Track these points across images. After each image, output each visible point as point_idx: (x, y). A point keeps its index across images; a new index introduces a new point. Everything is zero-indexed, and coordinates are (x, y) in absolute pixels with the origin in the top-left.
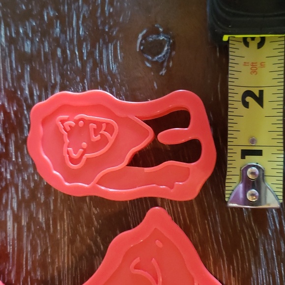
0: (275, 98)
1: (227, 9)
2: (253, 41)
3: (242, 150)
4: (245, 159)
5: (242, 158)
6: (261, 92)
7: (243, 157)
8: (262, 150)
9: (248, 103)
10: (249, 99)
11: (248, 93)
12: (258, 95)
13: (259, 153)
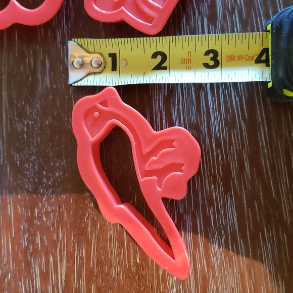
2: (210, 59)
3: (116, 54)
4: (109, 57)
6: (165, 68)
7: (110, 55)
8: (116, 70)
9: (156, 58)
10: (159, 58)
11: (164, 57)
12: (163, 65)
13: (114, 68)
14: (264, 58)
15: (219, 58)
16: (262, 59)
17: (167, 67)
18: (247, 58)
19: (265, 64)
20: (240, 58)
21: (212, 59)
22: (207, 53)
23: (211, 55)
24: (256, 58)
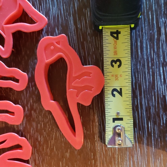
0: (127, 92)
1: (100, 13)
2: (116, 64)
3: (113, 118)
4: (114, 122)
5: (113, 122)
6: (121, 89)
8: (123, 118)
9: (115, 94)
10: (115, 93)
11: (115, 90)
12: (119, 90)
13: (121, 119)
14: (115, 35)
15: (115, 59)
16: (116, 36)
17: (120, 88)
18: (115, 44)
19: (119, 35)
20: (115, 48)
21: (116, 63)
22: (113, 66)
23: (114, 63)
24: (115, 40)
